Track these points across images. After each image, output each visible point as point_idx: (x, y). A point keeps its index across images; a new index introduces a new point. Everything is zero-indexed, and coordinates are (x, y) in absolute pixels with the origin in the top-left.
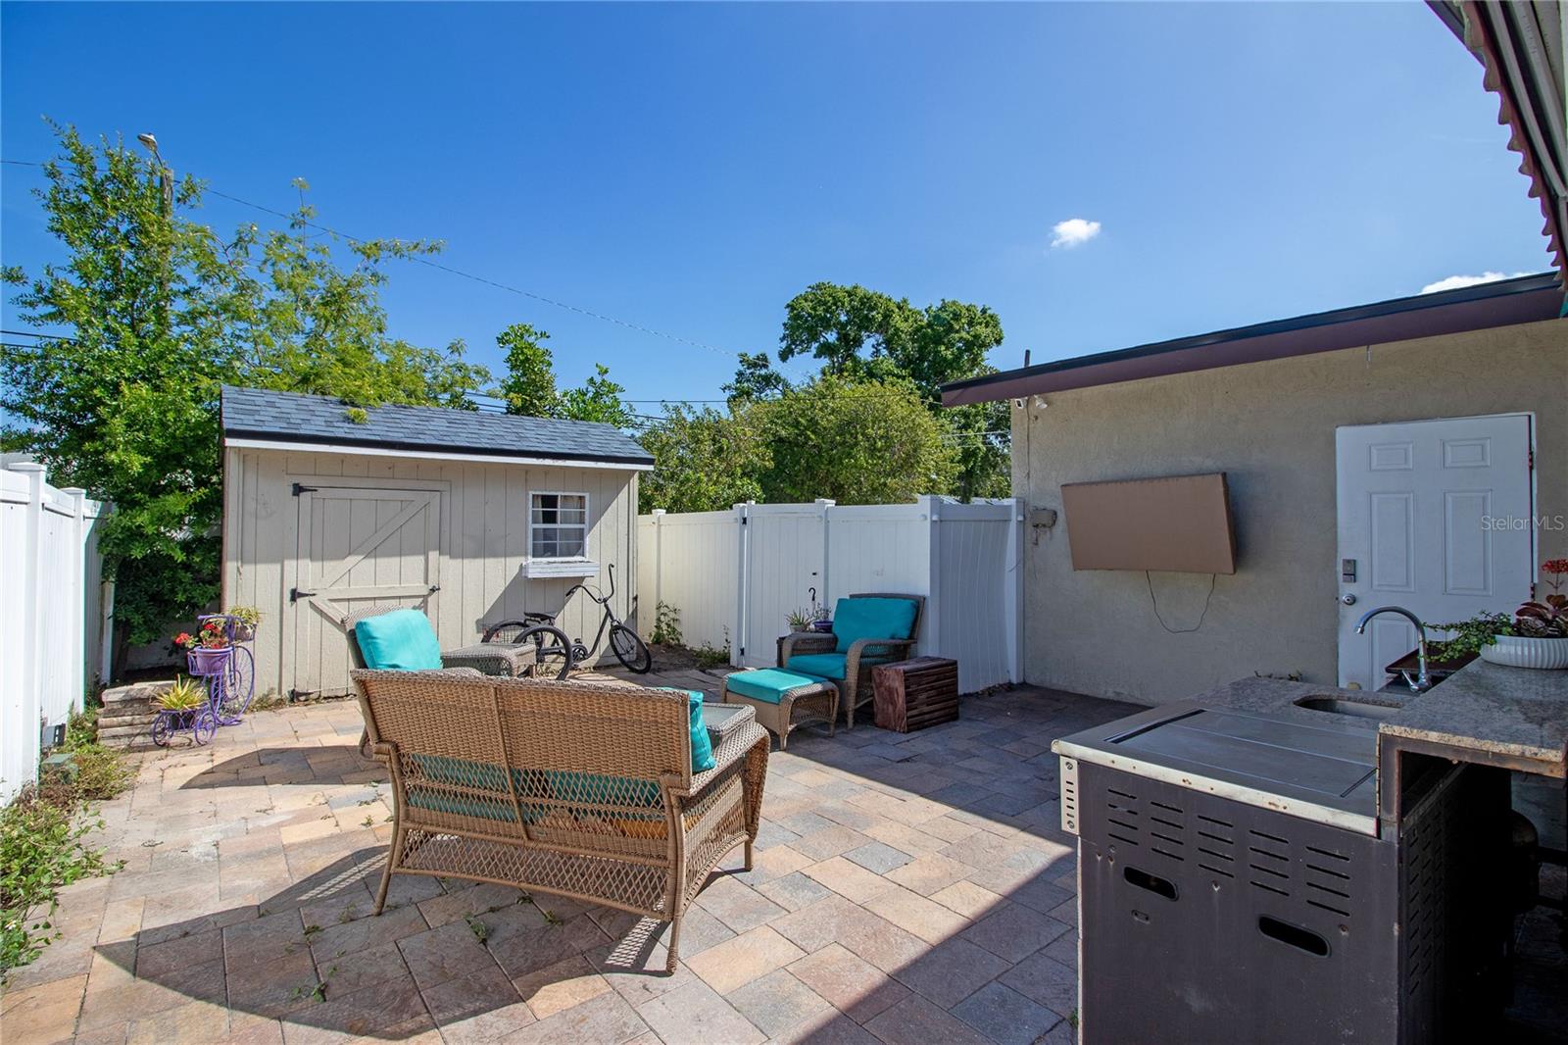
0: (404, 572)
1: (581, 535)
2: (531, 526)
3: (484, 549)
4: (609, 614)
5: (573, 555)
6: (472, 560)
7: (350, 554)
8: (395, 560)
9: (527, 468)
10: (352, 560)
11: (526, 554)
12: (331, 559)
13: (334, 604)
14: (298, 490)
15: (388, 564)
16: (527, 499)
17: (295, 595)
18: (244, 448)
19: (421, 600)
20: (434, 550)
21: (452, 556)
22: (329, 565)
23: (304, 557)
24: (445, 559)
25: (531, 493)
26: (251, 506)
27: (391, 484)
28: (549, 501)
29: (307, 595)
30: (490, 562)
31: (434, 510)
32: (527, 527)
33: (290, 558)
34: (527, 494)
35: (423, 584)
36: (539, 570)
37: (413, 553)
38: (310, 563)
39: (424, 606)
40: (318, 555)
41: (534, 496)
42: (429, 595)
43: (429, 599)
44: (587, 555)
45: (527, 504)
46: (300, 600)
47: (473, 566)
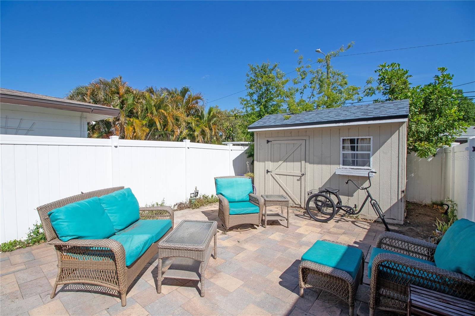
0: (294, 168)
1: (369, 156)
2: (342, 152)
3: (321, 161)
4: (369, 196)
5: (364, 166)
6: (317, 165)
7: (280, 160)
8: (292, 163)
9: (339, 128)
10: (280, 162)
11: (339, 164)
12: (276, 162)
13: (276, 175)
14: (268, 142)
15: (290, 164)
16: (340, 141)
17: (268, 172)
18: (257, 131)
19: (300, 177)
20: (303, 160)
21: (310, 163)
22: (275, 163)
23: (269, 161)
24: (307, 164)
25: (342, 138)
26: (259, 146)
27: (290, 138)
28: (352, 141)
29: (270, 172)
30: (324, 166)
31: (303, 147)
32: (339, 153)
33: (266, 161)
34: (340, 139)
35: (300, 172)
36: (341, 171)
37: (297, 161)
38: (271, 163)
39: (300, 180)
40: (273, 161)
41: (343, 140)
42: (302, 176)
43: (302, 177)
44: (371, 166)
45: (340, 143)
46: (268, 173)
47: (318, 167)
